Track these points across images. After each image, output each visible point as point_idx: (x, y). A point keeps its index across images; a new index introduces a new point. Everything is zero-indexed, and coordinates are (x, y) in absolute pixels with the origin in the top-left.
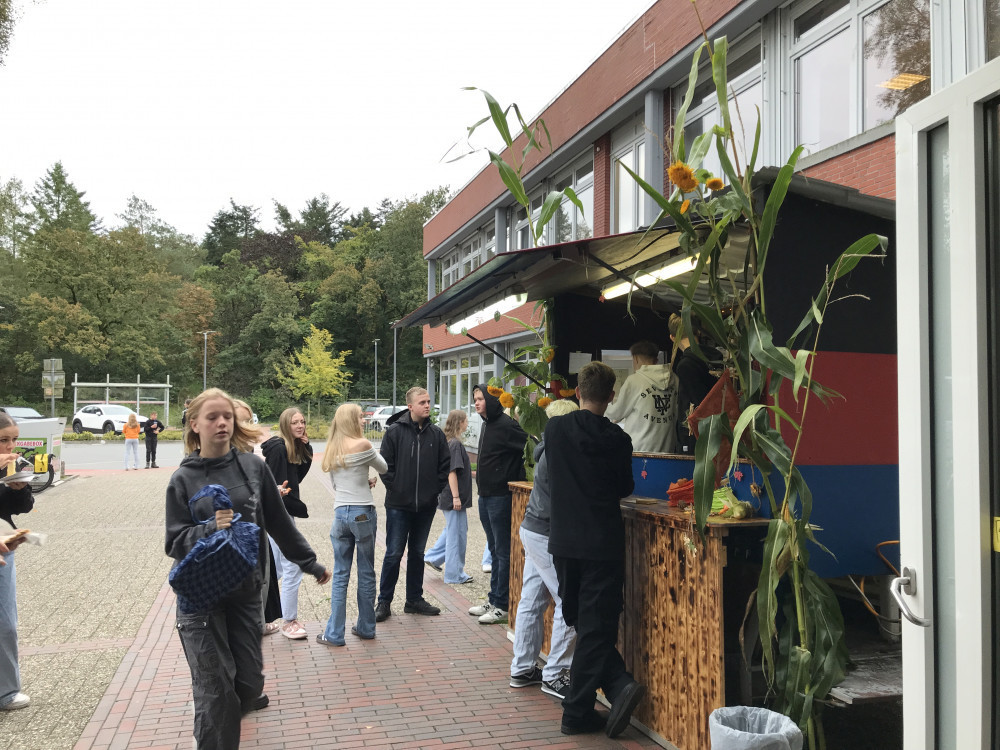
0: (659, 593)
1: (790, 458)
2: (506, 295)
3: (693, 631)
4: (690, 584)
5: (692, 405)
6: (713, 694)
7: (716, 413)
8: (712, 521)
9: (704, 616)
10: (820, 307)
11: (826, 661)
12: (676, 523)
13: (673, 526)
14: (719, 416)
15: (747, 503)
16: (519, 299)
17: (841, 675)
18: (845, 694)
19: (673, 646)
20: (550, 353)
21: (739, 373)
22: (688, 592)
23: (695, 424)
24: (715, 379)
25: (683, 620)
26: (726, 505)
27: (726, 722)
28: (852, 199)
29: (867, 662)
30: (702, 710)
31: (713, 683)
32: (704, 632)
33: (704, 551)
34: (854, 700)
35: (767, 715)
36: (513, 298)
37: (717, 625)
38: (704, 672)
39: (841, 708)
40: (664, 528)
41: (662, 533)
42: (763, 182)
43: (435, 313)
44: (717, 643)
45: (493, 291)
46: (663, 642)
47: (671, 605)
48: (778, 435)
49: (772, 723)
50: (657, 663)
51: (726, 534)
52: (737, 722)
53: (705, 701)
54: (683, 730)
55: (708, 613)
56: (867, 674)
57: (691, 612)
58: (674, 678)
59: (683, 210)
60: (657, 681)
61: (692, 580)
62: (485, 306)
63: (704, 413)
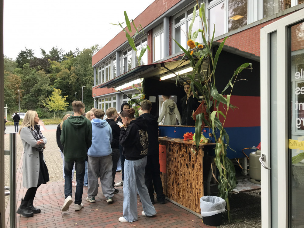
0: (183, 166)
1: (222, 125)
2: (137, 79)
3: (193, 176)
4: (192, 162)
5: (194, 111)
6: (200, 193)
7: (201, 113)
8: (200, 144)
9: (197, 171)
10: (232, 83)
11: (232, 181)
12: (188, 145)
13: (187, 146)
14: (202, 114)
15: (208, 138)
16: (141, 80)
17: (235, 185)
18: (237, 190)
19: (187, 180)
20: (144, 96)
21: (206, 102)
22: (192, 165)
23: (195, 116)
24: (200, 103)
25: (190, 172)
26: (204, 140)
27: (204, 200)
28: (237, 52)
29: (240, 182)
30: (197, 198)
31: (200, 190)
32: (197, 176)
33: (197, 153)
34: (240, 192)
35: (215, 198)
36: (139, 79)
37: (201, 173)
38: (197, 187)
39: (236, 194)
40: (184, 147)
41: (183, 148)
42: (215, 46)
43: (110, 84)
44: (201, 178)
45: (132, 77)
46: (184, 179)
47: (186, 169)
48: (218, 119)
49: (217, 200)
50: (182, 185)
51: (203, 147)
52: (207, 200)
53: (198, 195)
54: (191, 204)
55: (198, 170)
56: (241, 185)
57: (193, 170)
58: (188, 189)
59: (191, 54)
60: (182, 190)
61: (193, 161)
62: (129, 82)
63: (197, 113)
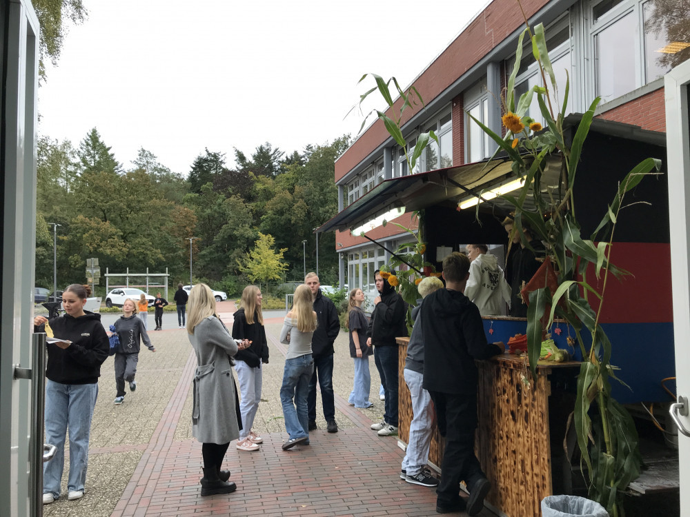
0: (503, 415)
1: (595, 318)
2: (390, 209)
3: (528, 441)
4: (525, 408)
5: (524, 282)
6: (544, 486)
7: (541, 287)
8: (540, 363)
9: (536, 430)
10: (614, 211)
11: (626, 463)
12: (514, 365)
13: (512, 367)
14: (543, 290)
15: (565, 350)
16: (400, 211)
17: (637, 473)
18: (639, 487)
19: (514, 452)
20: (423, 247)
21: (557, 259)
22: (524, 414)
23: (526, 296)
24: (539, 264)
25: (521, 433)
26: (550, 352)
27: (553, 506)
28: (636, 133)
29: (656, 464)
30: (536, 498)
31: (543, 478)
32: (536, 442)
33: (535, 385)
34: (646, 491)
35: (583, 501)
36: (395, 210)
37: (545, 437)
38: (537, 470)
39: (637, 497)
40: (506, 369)
41: (505, 372)
42: (571, 124)
43: (343, 222)
44: (546, 450)
45: (381, 206)
46: (507, 449)
47: (512, 423)
48: (586, 302)
49: (587, 507)
50: (503, 464)
51: (550, 373)
52: (561, 506)
53: (538, 491)
54: (523, 511)
55: (538, 428)
56: (656, 473)
57: (526, 428)
58: (515, 474)
59: (514, 146)
60: (504, 476)
61: (527, 405)
62: (376, 216)
63: (533, 288)
